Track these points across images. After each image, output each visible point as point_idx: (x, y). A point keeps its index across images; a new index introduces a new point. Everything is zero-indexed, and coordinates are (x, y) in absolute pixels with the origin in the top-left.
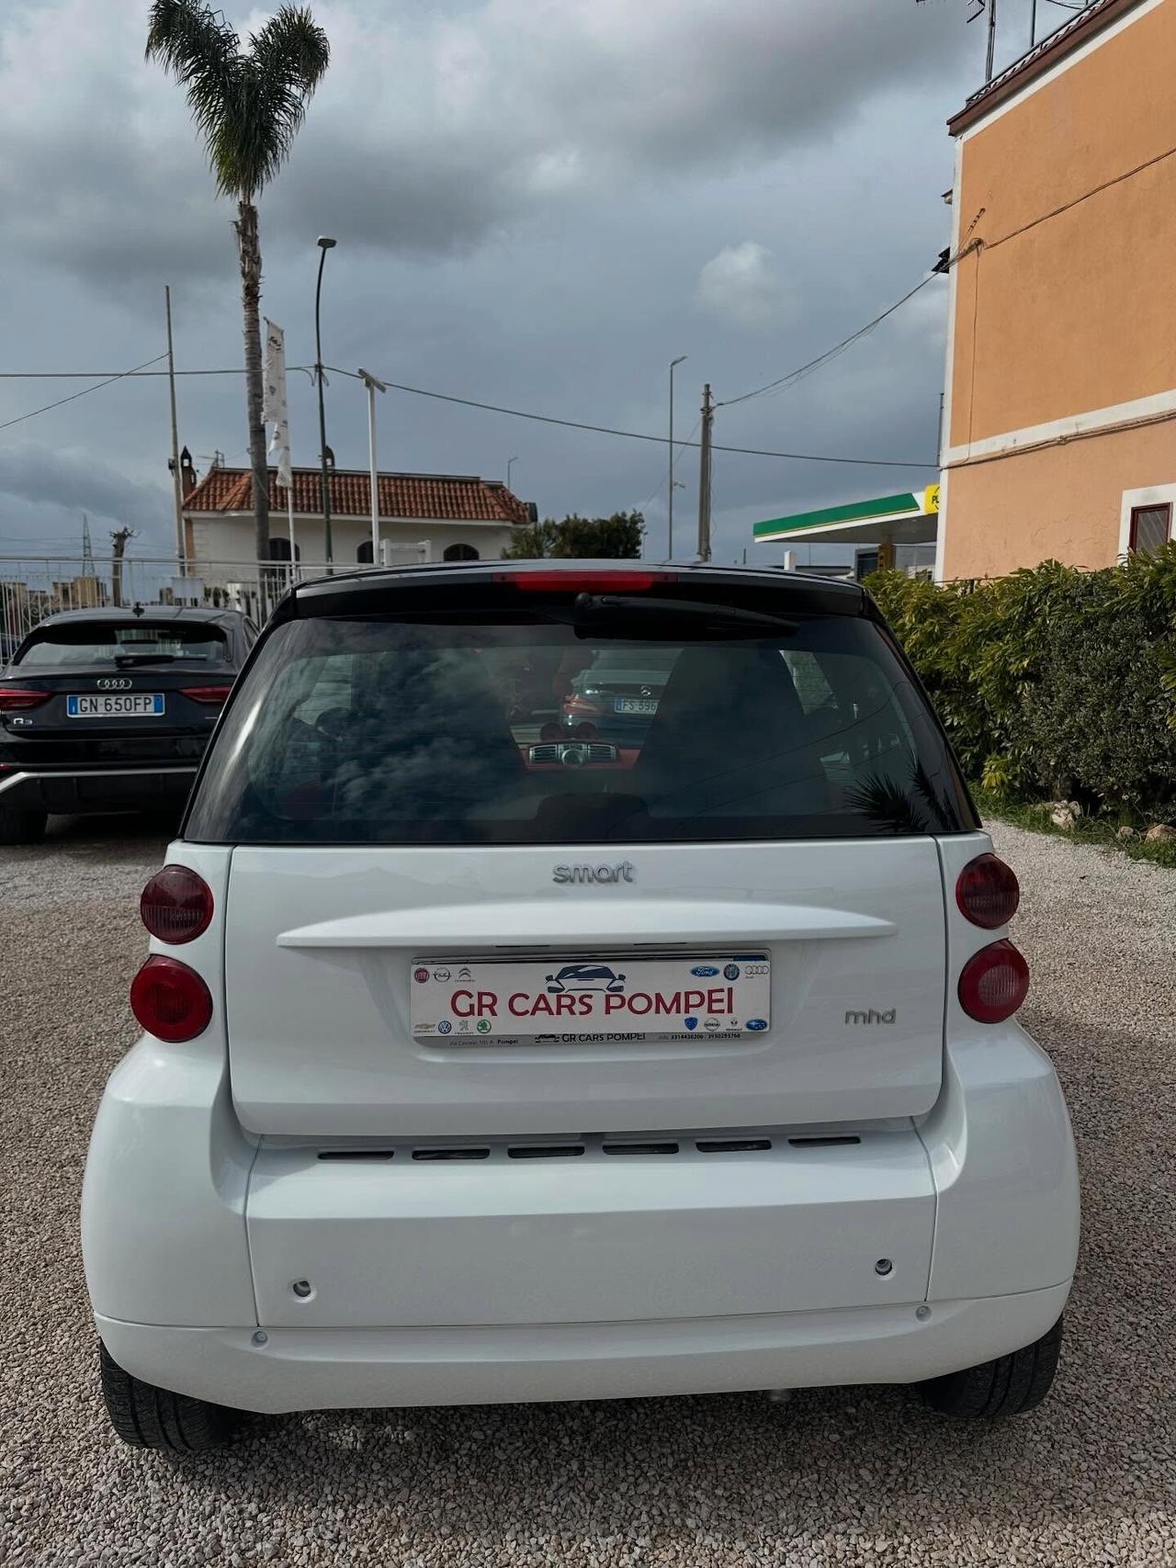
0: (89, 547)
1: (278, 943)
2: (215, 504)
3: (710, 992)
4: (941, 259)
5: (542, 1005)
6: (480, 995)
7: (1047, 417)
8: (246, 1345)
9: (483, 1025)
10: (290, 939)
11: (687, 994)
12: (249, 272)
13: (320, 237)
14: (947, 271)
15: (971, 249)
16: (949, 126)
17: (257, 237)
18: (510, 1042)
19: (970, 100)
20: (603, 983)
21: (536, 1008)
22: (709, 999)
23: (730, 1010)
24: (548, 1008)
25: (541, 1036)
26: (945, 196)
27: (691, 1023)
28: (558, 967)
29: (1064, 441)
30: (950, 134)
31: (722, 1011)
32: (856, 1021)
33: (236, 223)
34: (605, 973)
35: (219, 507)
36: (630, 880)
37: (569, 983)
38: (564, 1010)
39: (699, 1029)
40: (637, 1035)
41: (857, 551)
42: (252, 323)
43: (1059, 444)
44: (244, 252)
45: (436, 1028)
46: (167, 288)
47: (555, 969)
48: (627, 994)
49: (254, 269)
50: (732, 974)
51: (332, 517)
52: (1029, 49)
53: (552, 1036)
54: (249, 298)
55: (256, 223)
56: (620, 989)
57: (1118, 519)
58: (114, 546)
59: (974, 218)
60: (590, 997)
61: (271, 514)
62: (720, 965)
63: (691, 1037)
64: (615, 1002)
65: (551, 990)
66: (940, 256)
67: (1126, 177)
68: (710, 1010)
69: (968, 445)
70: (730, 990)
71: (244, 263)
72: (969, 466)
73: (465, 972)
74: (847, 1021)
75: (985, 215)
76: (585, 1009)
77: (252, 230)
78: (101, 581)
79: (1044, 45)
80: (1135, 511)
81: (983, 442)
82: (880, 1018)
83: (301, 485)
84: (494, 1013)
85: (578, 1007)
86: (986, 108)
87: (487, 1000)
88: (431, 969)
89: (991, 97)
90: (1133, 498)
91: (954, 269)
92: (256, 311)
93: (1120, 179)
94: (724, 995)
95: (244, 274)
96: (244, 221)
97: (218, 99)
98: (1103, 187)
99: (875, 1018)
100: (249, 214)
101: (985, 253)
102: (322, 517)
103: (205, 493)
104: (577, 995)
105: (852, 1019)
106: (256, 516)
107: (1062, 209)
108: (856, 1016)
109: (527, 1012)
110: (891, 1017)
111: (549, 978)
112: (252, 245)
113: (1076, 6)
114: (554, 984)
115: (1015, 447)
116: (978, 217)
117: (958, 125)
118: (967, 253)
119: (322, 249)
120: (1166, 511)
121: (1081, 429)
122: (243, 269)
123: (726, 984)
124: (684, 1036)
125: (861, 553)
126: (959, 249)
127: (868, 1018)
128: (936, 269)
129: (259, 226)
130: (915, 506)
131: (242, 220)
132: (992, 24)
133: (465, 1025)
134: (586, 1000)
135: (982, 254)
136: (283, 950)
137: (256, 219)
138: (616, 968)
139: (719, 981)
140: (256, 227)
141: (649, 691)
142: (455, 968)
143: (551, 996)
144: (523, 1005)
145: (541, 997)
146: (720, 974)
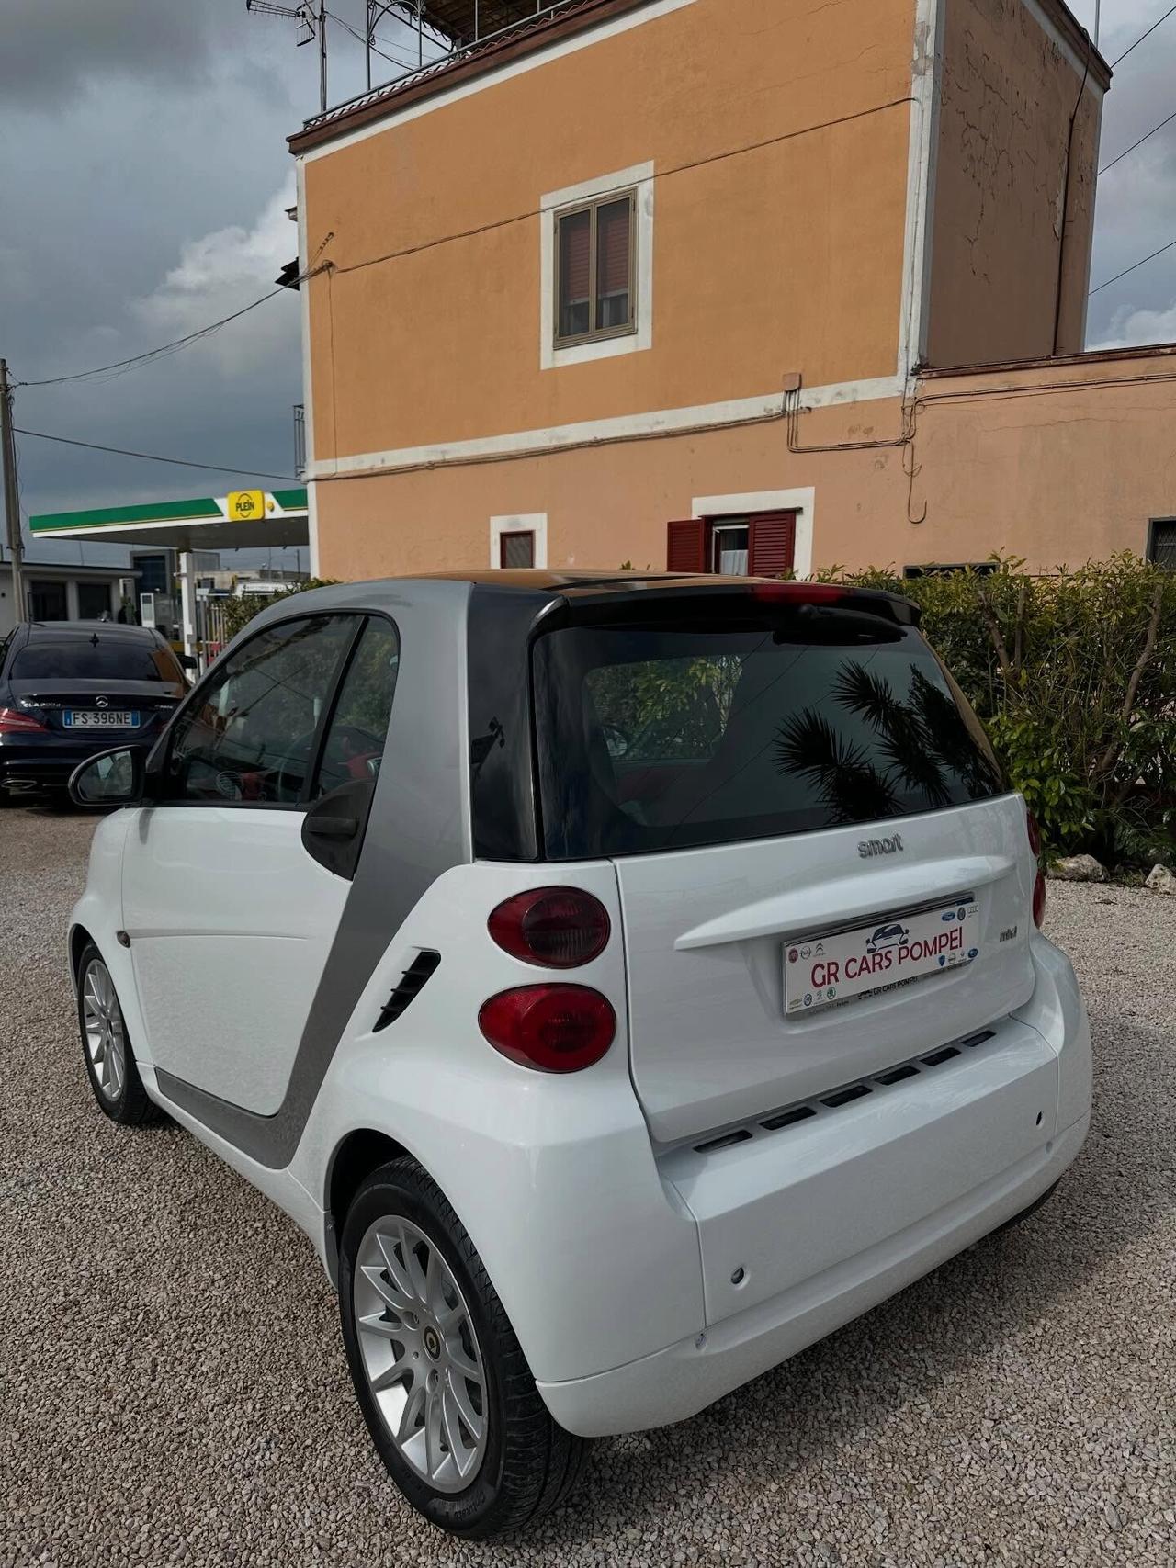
1: (677, 946)
3: (951, 933)
4: (283, 273)
5: (864, 965)
6: (829, 964)
7: (414, 443)
8: (691, 1352)
9: (830, 992)
10: (686, 941)
11: (940, 937)
14: (296, 287)
15: (322, 269)
16: (288, 144)
18: (846, 1003)
19: (307, 123)
20: (896, 938)
21: (861, 969)
22: (951, 939)
23: (962, 945)
24: (868, 968)
25: (863, 993)
26: (288, 211)
27: (943, 960)
28: (872, 930)
29: (432, 466)
30: (290, 152)
31: (958, 947)
32: (1003, 940)
34: (898, 930)
36: (901, 847)
37: (880, 943)
38: (877, 967)
39: (947, 963)
40: (913, 978)
41: (131, 553)
43: (427, 468)
45: (802, 1003)
47: (870, 932)
48: (910, 944)
50: (961, 916)
52: (365, 90)
53: (868, 992)
56: (906, 941)
57: (487, 542)
59: (324, 240)
60: (890, 952)
62: (956, 910)
63: (943, 971)
64: (904, 953)
65: (870, 951)
66: (283, 269)
67: (470, 234)
68: (951, 948)
69: (334, 460)
70: (961, 928)
72: (338, 481)
73: (820, 947)
74: (1000, 941)
75: (333, 241)
76: (888, 963)
79: (381, 91)
80: (504, 536)
81: (350, 459)
82: (1011, 933)
84: (837, 980)
85: (885, 963)
86: (324, 137)
87: (833, 968)
88: (799, 948)
89: (333, 127)
90: (499, 525)
91: (304, 285)
93: (465, 235)
94: (958, 933)
98: (450, 238)
99: (1009, 935)
101: (337, 276)
104: (883, 952)
105: (1002, 938)
107: (413, 251)
108: (1004, 935)
109: (856, 974)
110: (1015, 932)
111: (868, 942)
113: (409, 67)
114: (870, 946)
115: (383, 467)
116: (327, 240)
117: (300, 144)
118: (317, 272)
120: (529, 538)
121: (448, 457)
123: (959, 924)
124: (938, 972)
125: (136, 555)
126: (309, 266)
127: (1007, 936)
128: (281, 281)
130: (218, 512)
132: (324, 55)
133: (819, 994)
135: (334, 276)
136: (681, 953)
138: (904, 924)
139: (955, 923)
141: (106, 701)
142: (813, 945)
143: (869, 957)
144: (853, 968)
145: (864, 958)
146: (956, 917)
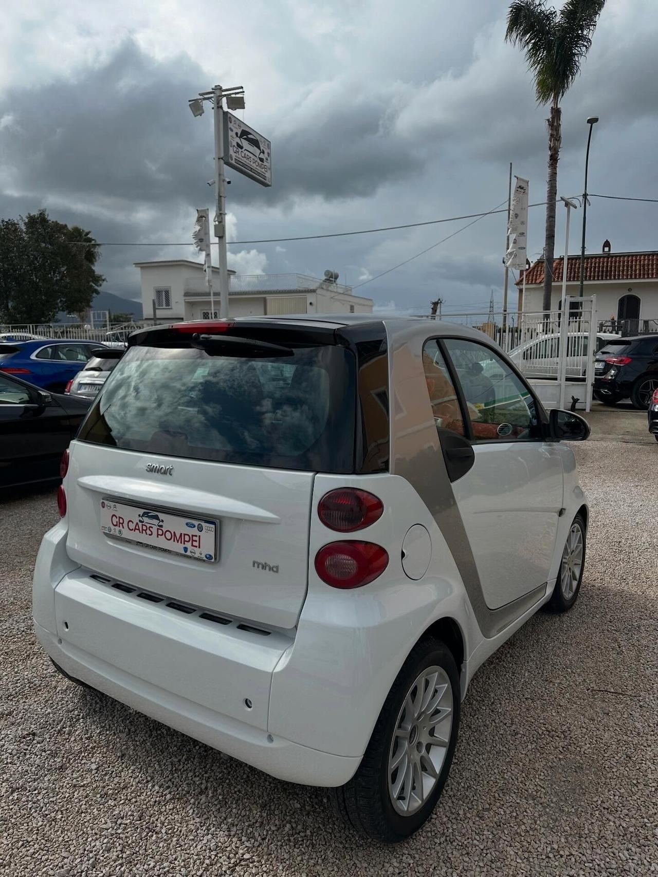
0: (493, 307)
2: (536, 280)
3: (193, 536)
5: (137, 528)
6: (119, 518)
9: (120, 531)
11: (185, 535)
12: (553, 147)
13: (588, 118)
17: (560, 125)
18: (128, 542)
20: (155, 522)
21: (135, 529)
22: (192, 539)
23: (199, 547)
24: (139, 529)
25: (138, 542)
27: (186, 549)
28: (143, 511)
31: (196, 547)
32: (258, 567)
33: (548, 120)
34: (157, 518)
35: (538, 281)
36: (171, 475)
37: (146, 520)
38: (144, 532)
39: (188, 553)
40: (166, 550)
42: (552, 175)
44: (551, 135)
45: (107, 529)
46: (511, 164)
47: (140, 511)
48: (164, 529)
49: (556, 144)
50: (201, 529)
51: (585, 283)
53: (141, 543)
54: (552, 161)
55: (560, 117)
56: (161, 526)
58: (432, 309)
60: (152, 527)
61: (553, 284)
62: (196, 523)
63: (186, 556)
64: (160, 532)
65: (140, 521)
68: (192, 545)
70: (199, 536)
71: (551, 142)
73: (115, 507)
74: (254, 566)
76: (150, 533)
77: (557, 122)
78: (497, 325)
82: (271, 569)
83: (587, 265)
84: (123, 527)
85: (148, 532)
87: (121, 520)
88: (105, 503)
92: (555, 168)
94: (197, 539)
95: (550, 148)
96: (553, 118)
97: (543, 52)
99: (267, 568)
100: (556, 112)
102: (579, 283)
103: (531, 274)
104: (148, 525)
105: (256, 565)
106: (545, 286)
108: (259, 564)
109: (133, 529)
110: (275, 569)
111: (140, 516)
112: (556, 130)
114: (141, 519)
119: (590, 125)
122: (550, 145)
123: (198, 533)
124: (182, 555)
127: (264, 567)
129: (561, 120)
131: (552, 118)
133: (115, 530)
134: (151, 529)
137: (560, 115)
138: (162, 516)
139: (194, 531)
140: (560, 119)
142: (112, 504)
143: (140, 524)
144: (132, 526)
145: (137, 524)
146: (196, 527)
